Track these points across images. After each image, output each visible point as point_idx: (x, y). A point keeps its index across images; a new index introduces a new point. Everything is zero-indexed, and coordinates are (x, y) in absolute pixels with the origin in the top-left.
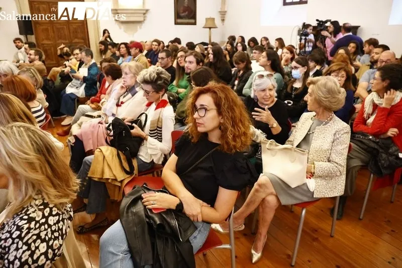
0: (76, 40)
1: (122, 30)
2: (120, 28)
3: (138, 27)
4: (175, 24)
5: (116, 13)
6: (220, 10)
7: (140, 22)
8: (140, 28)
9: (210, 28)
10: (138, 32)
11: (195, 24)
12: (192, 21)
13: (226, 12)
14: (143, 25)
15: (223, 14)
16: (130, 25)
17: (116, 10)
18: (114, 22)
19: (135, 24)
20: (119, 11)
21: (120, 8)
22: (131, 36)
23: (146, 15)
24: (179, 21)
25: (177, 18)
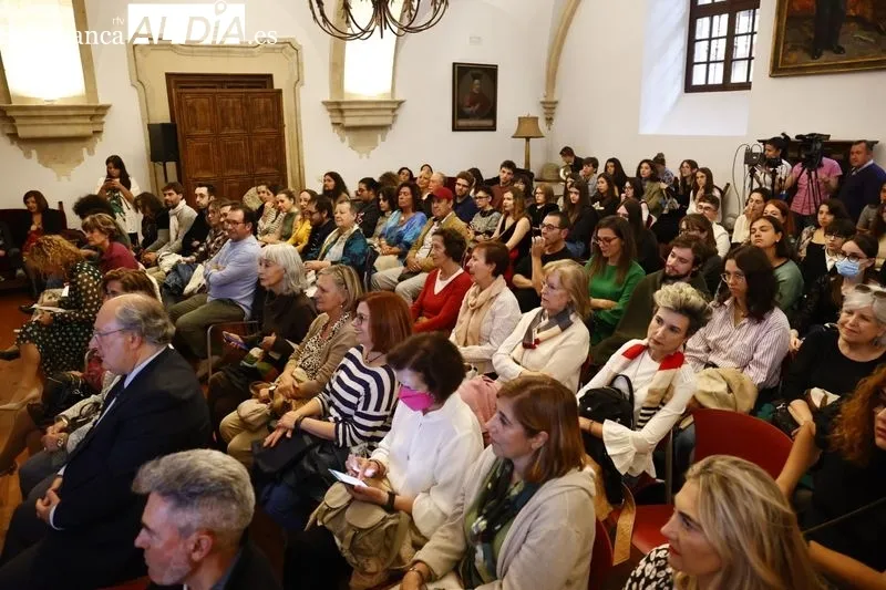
0: (263, 170)
1: (347, 143)
2: (343, 140)
3: (379, 136)
4: (454, 129)
5: (337, 108)
6: (543, 99)
7: (383, 128)
8: (383, 140)
9: (528, 139)
10: (378, 148)
11: (493, 128)
12: (490, 123)
13: (556, 103)
14: (390, 133)
15: (550, 107)
16: (362, 132)
17: (338, 103)
18: (331, 127)
19: (373, 132)
20: (343, 107)
21: (346, 99)
22: (365, 156)
23: (397, 112)
24: (462, 123)
25: (459, 118)
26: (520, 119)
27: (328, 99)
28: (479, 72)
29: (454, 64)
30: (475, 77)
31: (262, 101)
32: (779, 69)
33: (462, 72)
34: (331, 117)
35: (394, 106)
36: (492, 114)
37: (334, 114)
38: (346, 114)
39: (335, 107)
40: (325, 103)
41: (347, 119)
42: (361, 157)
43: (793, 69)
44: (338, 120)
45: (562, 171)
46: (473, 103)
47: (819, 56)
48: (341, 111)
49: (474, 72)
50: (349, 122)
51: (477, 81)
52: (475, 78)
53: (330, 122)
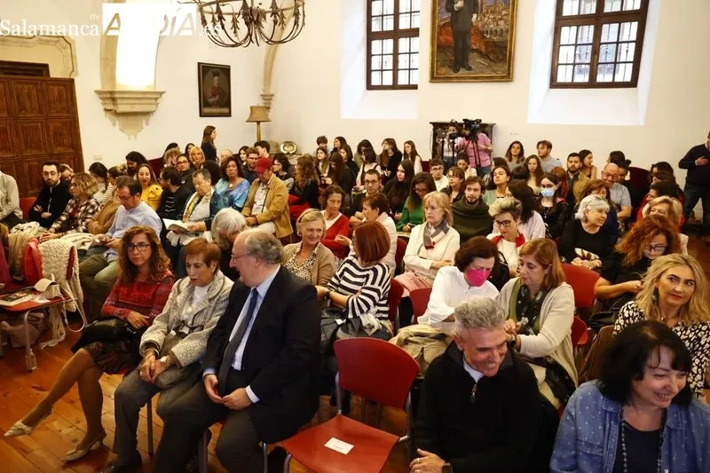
2: (114, 124)
4: (201, 116)
5: (110, 97)
6: (262, 93)
7: (147, 114)
8: (147, 124)
9: (258, 123)
10: (143, 130)
11: (229, 115)
12: (226, 110)
13: (273, 95)
14: (153, 119)
15: (268, 98)
16: (130, 118)
17: (111, 93)
18: (104, 112)
19: (138, 118)
20: (117, 96)
21: (118, 89)
22: (132, 137)
23: (158, 101)
24: (207, 110)
25: (204, 106)
26: (251, 107)
27: (99, 88)
28: (218, 70)
29: (199, 64)
30: (216, 74)
31: (56, 88)
32: (435, 77)
33: (205, 70)
34: (103, 104)
35: (156, 96)
36: (228, 104)
37: (107, 102)
38: (119, 101)
39: (108, 95)
40: (98, 92)
41: (119, 106)
42: (129, 138)
43: (444, 78)
44: (110, 107)
45: (282, 146)
46: (214, 95)
47: (458, 71)
48: (114, 99)
49: (215, 70)
50: (121, 108)
51: (216, 78)
52: (214, 76)
53: (102, 108)
